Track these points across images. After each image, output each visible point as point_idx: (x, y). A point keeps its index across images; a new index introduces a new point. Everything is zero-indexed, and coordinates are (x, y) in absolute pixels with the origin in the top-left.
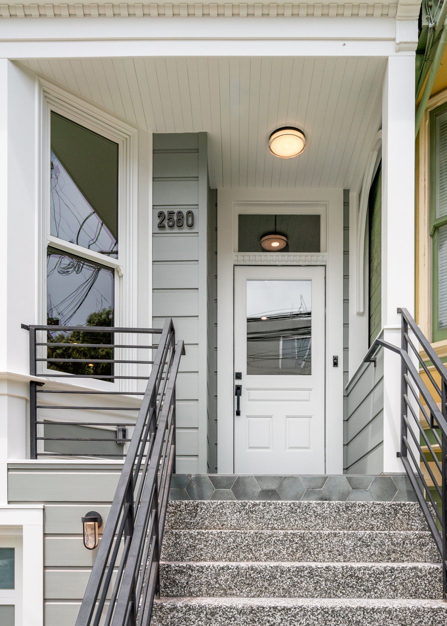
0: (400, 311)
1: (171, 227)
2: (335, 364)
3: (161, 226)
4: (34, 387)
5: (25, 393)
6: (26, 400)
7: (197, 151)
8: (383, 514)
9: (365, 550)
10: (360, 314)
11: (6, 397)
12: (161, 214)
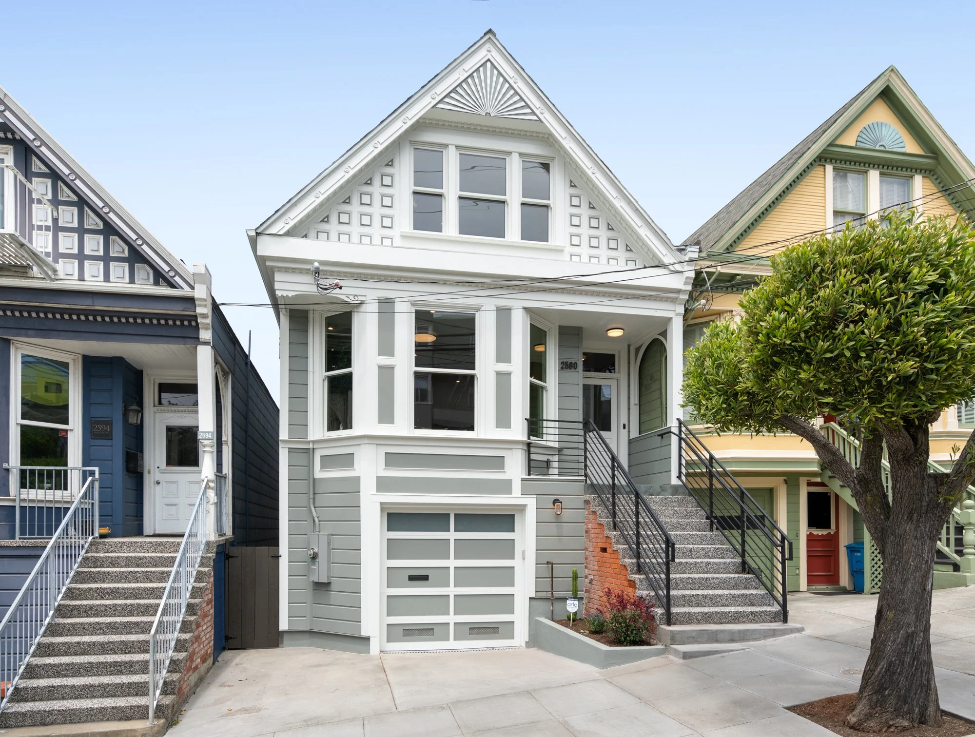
0: (677, 419)
1: (566, 368)
2: (624, 428)
3: (562, 368)
4: (529, 445)
5: (525, 448)
6: (525, 451)
7: (578, 335)
8: (678, 501)
9: (677, 515)
10: (635, 404)
11: (520, 450)
12: (563, 363)
